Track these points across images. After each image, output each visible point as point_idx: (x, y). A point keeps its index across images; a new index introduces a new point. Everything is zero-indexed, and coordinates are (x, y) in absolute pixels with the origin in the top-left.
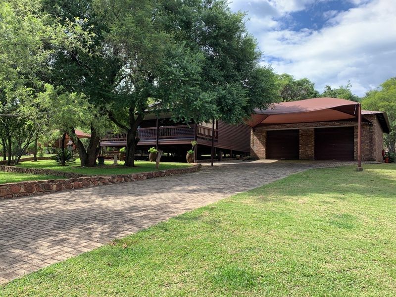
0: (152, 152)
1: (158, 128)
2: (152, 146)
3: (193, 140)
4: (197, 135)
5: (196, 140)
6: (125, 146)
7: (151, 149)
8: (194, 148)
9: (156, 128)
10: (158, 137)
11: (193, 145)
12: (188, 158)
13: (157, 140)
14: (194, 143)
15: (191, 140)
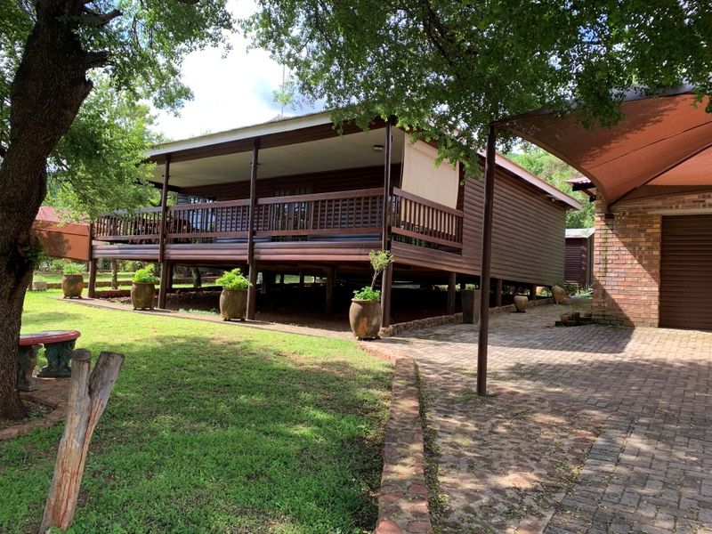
0: (229, 286)
1: (255, 202)
2: (228, 265)
3: (378, 247)
4: (394, 230)
5: (388, 247)
6: (154, 261)
7: (227, 275)
8: (379, 277)
9: (249, 202)
10: (253, 233)
11: (376, 267)
12: (358, 318)
13: (252, 244)
14: (379, 260)
15: (369, 247)
